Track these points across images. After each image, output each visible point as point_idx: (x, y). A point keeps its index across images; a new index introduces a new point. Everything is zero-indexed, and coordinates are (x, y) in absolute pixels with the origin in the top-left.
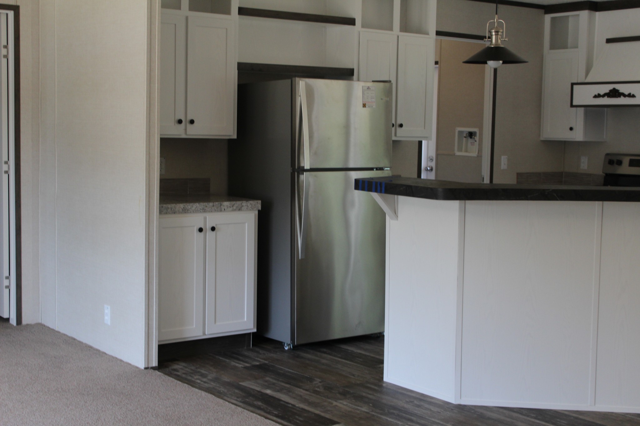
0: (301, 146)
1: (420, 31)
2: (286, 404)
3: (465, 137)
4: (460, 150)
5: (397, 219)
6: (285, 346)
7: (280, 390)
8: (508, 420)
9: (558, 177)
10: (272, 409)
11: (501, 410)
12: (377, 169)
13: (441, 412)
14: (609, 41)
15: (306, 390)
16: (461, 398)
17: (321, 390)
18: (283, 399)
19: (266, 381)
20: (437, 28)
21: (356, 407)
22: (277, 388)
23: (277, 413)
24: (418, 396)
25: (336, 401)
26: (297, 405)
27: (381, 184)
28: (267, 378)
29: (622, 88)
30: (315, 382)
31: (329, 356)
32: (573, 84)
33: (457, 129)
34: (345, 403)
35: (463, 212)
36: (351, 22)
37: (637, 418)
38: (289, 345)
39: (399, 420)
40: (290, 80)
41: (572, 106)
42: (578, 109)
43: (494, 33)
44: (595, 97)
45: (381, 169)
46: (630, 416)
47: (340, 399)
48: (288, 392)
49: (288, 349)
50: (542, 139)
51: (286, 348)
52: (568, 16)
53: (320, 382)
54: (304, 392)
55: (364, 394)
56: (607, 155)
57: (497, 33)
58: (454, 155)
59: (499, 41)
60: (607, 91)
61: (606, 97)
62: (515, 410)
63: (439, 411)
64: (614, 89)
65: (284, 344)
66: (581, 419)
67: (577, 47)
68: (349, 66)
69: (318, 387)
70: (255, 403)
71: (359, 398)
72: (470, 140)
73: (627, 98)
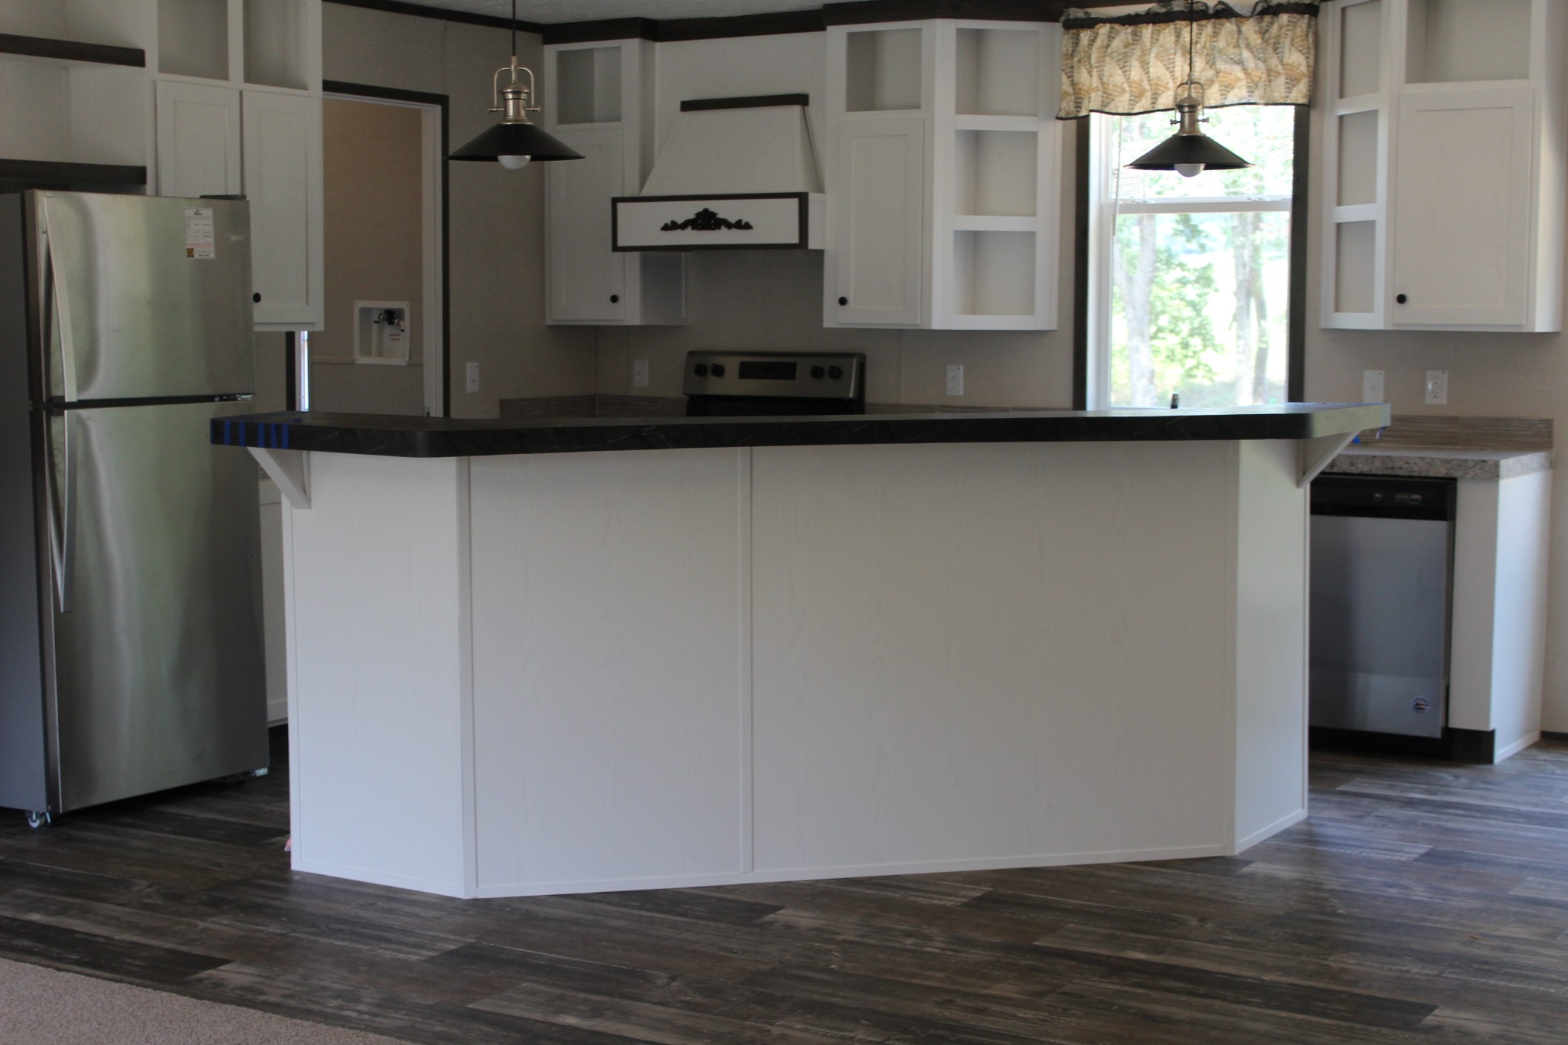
0: (53, 350)
1: (285, 79)
2: (91, 938)
3: (376, 322)
4: (366, 352)
5: (309, 506)
6: (32, 818)
7: (63, 911)
8: (589, 917)
9: (587, 404)
10: (61, 951)
11: (566, 901)
12: (222, 399)
13: (443, 918)
14: (687, 106)
15: (123, 905)
16: (477, 886)
17: (159, 901)
18: (77, 929)
19: (20, 897)
20: (324, 73)
21: (255, 927)
22: (53, 908)
23: (77, 957)
24: (379, 892)
25: (203, 920)
26: (117, 938)
27: (278, 428)
28: (20, 891)
29: (723, 210)
30: (137, 888)
31: (144, 832)
32: (615, 201)
33: (356, 304)
34: (225, 922)
35: (466, 483)
36: (134, 57)
37: (838, 887)
38: (41, 815)
39: (359, 942)
40: (17, 196)
41: (616, 248)
42: (628, 254)
43: (510, 96)
44: (666, 228)
45: (231, 397)
46: (824, 885)
47: (212, 916)
48: (83, 913)
49: (40, 826)
50: (549, 323)
51: (35, 825)
52: (592, 50)
53: (149, 886)
54: (120, 908)
55: (260, 900)
56: (691, 354)
57: (516, 96)
58: (353, 364)
59: (523, 113)
60: (692, 216)
61: (690, 228)
62: (595, 898)
63: (438, 916)
64: (706, 211)
65: (28, 814)
66: (730, 901)
67: (618, 118)
68: (135, 161)
69: (149, 896)
70: (16, 942)
71: (251, 909)
72: (388, 329)
73: (734, 231)
